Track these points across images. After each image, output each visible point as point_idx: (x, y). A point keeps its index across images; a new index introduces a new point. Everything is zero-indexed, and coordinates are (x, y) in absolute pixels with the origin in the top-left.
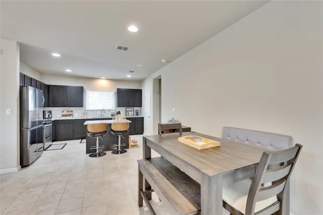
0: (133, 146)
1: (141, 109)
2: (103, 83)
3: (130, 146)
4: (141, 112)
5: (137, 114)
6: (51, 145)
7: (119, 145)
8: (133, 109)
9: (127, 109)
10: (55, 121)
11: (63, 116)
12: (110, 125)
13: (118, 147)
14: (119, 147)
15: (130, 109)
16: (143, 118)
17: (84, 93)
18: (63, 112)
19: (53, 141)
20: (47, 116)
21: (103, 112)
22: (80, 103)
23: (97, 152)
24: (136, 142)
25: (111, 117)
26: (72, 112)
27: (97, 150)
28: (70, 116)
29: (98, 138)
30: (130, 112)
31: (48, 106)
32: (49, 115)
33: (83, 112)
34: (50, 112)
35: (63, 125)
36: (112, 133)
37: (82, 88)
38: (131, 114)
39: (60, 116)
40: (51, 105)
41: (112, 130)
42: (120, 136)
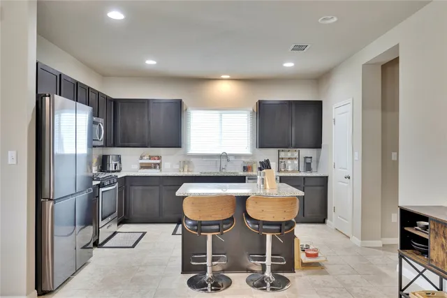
0: (306, 266)
1: (319, 156)
2: (225, 88)
3: (297, 264)
4: (318, 162)
5: (308, 167)
6: (115, 233)
7: (268, 262)
8: (296, 155)
9: (282, 155)
10: (125, 177)
11: (143, 167)
12: (242, 200)
13: (264, 267)
14: (268, 269)
15: (289, 155)
16: (327, 178)
17: (184, 115)
18: (141, 158)
19: (121, 223)
20: (112, 168)
21: (224, 161)
22: (175, 140)
23: (209, 275)
24: (316, 255)
25: (241, 173)
26: (159, 158)
27: (209, 269)
28: (155, 168)
29: (209, 236)
30: (289, 162)
31: (115, 145)
32: (116, 165)
33: (182, 159)
34: (119, 158)
35: (140, 188)
36: (248, 224)
37: (179, 104)
38: (293, 167)
39: (137, 167)
40: (119, 143)
41: (248, 217)
42: (269, 237)
